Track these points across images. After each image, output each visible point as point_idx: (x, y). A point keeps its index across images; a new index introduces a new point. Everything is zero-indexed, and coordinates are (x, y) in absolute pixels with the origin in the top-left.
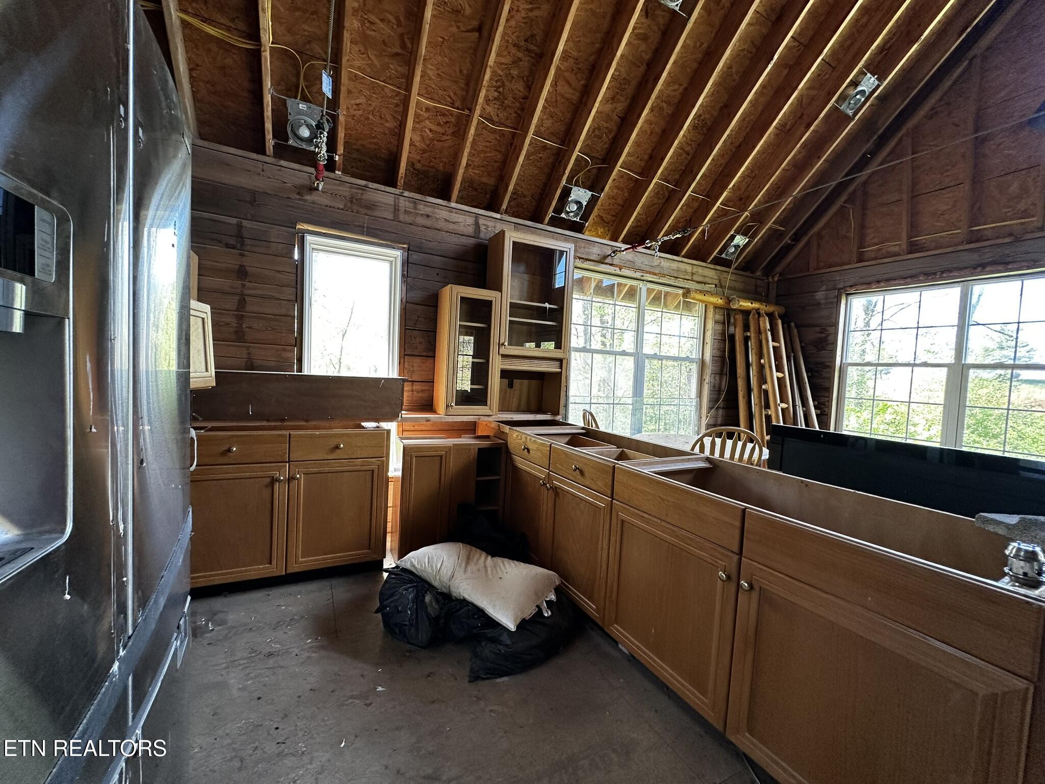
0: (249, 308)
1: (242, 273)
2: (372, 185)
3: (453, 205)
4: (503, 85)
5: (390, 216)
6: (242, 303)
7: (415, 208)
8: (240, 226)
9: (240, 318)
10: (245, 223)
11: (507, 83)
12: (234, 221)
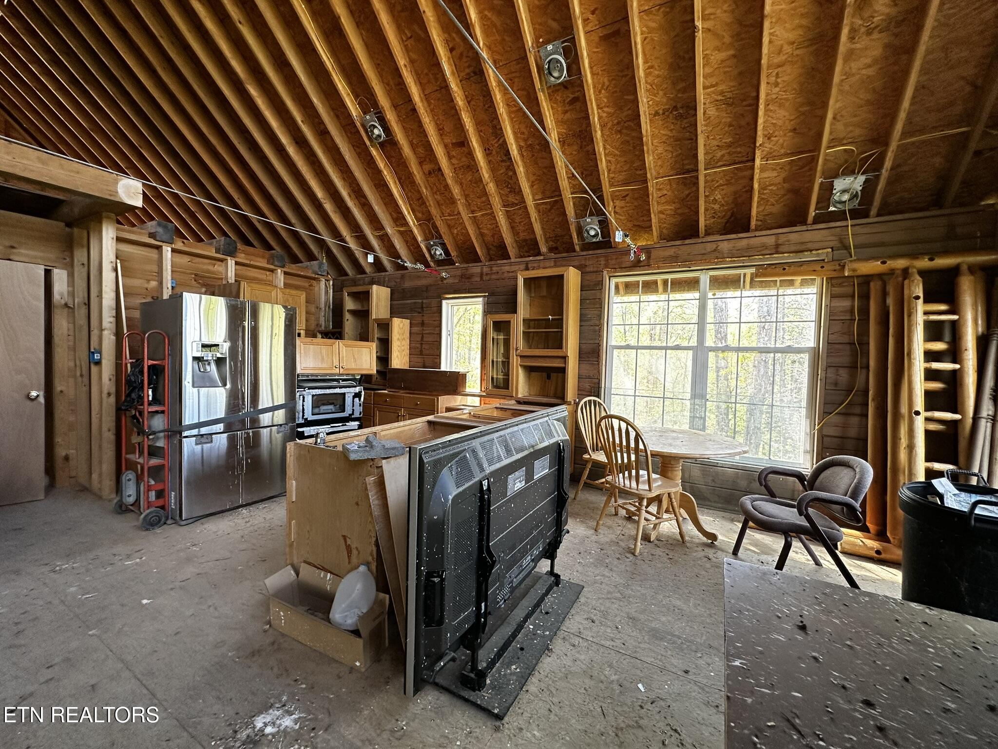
0: (425, 339)
1: (423, 324)
2: (470, 265)
3: (512, 260)
4: (509, 183)
5: (478, 279)
6: (422, 337)
7: (491, 270)
8: (422, 303)
9: (422, 344)
10: (424, 301)
11: (510, 181)
12: (420, 301)
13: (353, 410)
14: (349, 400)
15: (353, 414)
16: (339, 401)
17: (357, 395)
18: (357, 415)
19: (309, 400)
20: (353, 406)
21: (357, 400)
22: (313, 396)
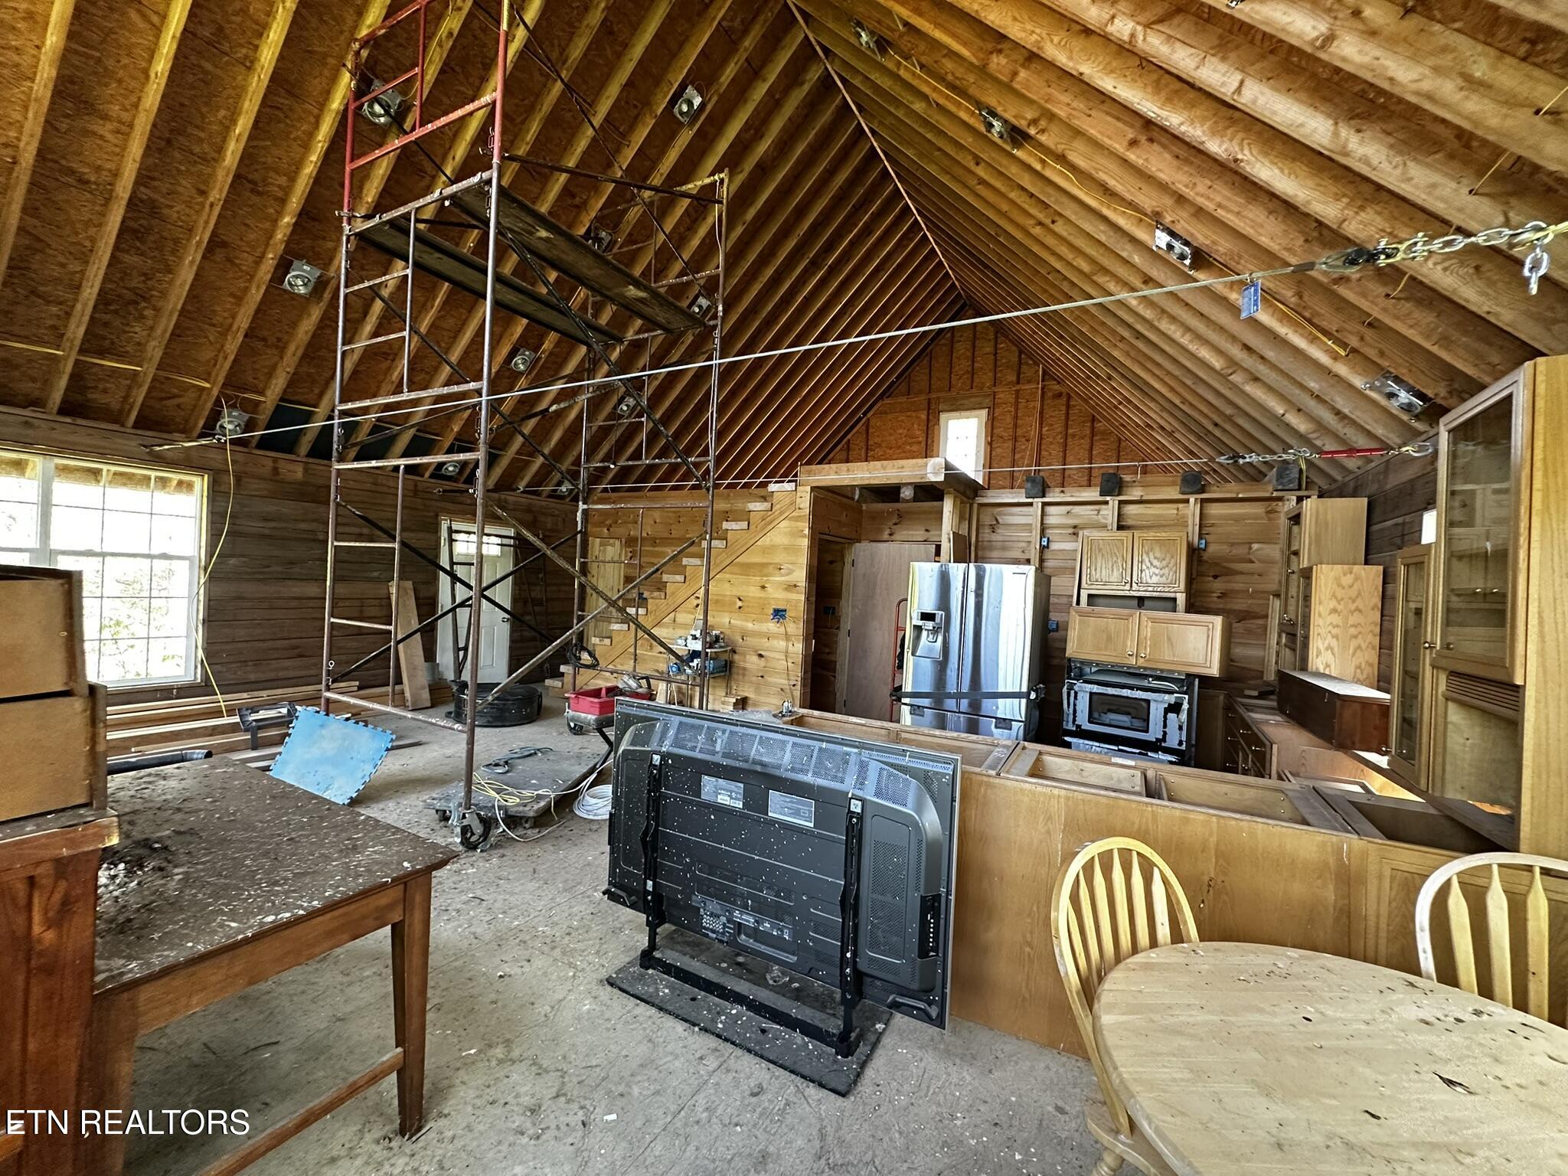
10: (1407, 518)
13: (1165, 733)
14: (1156, 712)
15: (1164, 739)
16: (1139, 712)
17: (1175, 708)
18: (1172, 742)
19: (1083, 704)
20: (1165, 726)
21: (1171, 716)
22: (1091, 694)
